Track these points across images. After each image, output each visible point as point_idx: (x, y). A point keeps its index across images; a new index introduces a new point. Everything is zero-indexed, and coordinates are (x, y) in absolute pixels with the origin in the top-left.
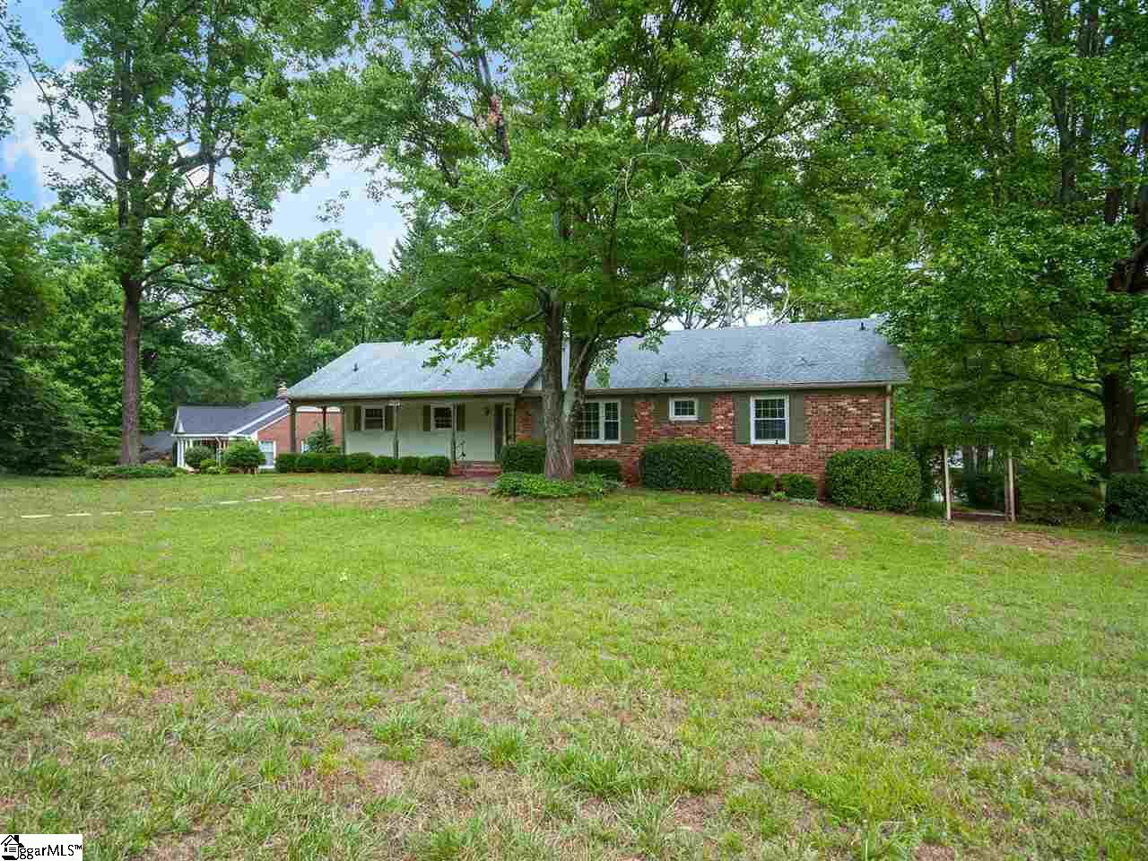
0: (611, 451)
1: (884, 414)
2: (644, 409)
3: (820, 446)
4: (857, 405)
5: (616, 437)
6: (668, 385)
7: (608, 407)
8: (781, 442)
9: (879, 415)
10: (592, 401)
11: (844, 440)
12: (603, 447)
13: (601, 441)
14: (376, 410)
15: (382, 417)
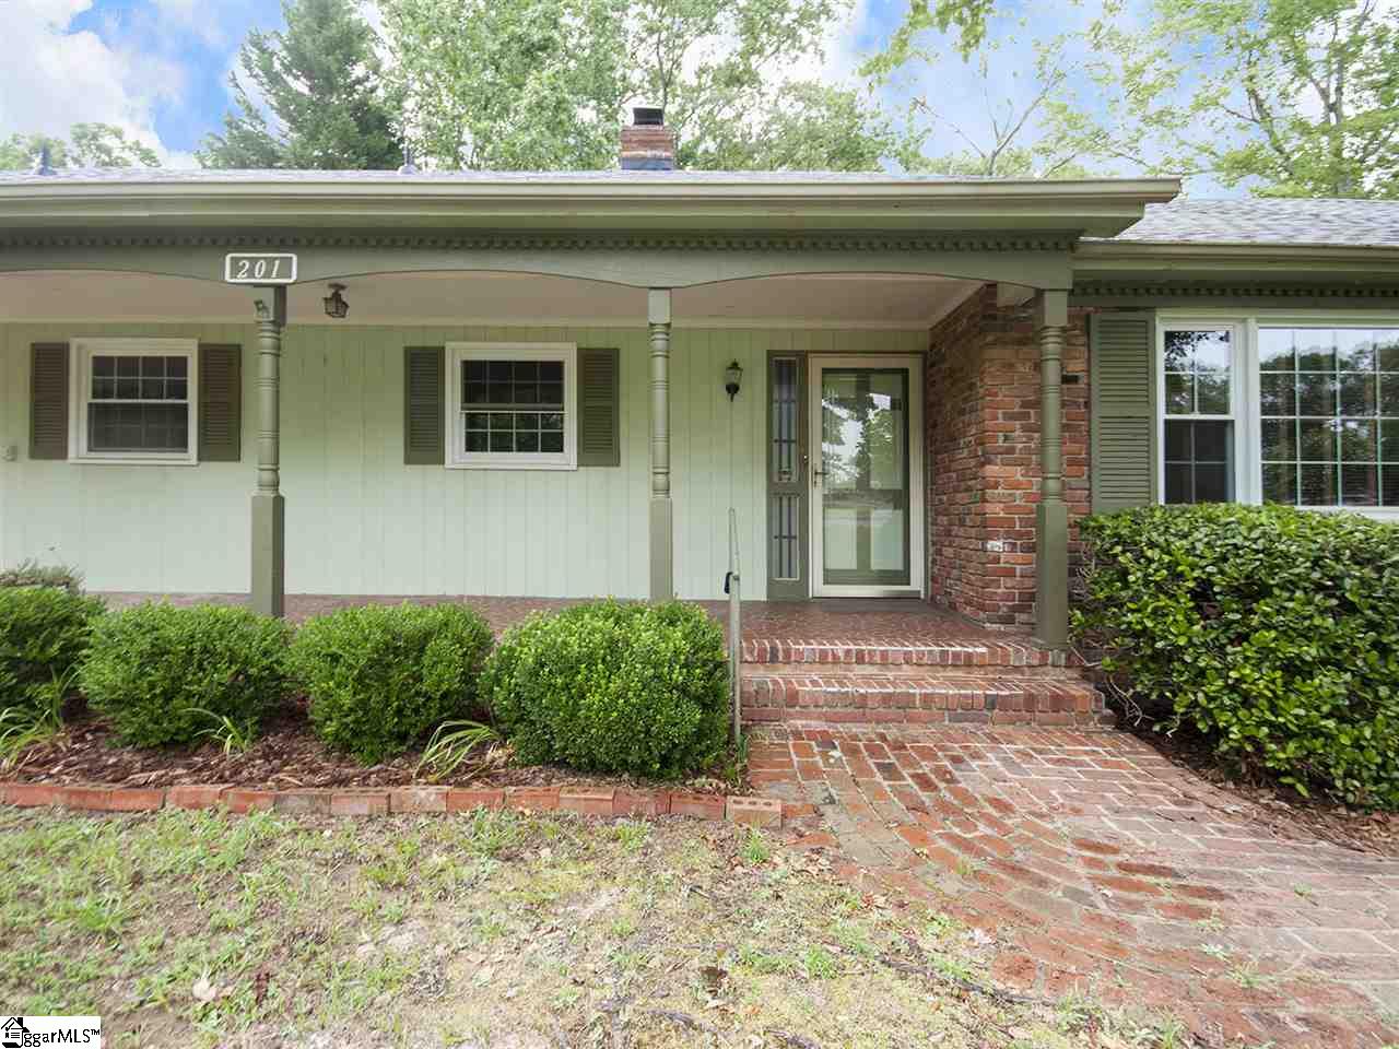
14: (153, 364)
15: (184, 396)
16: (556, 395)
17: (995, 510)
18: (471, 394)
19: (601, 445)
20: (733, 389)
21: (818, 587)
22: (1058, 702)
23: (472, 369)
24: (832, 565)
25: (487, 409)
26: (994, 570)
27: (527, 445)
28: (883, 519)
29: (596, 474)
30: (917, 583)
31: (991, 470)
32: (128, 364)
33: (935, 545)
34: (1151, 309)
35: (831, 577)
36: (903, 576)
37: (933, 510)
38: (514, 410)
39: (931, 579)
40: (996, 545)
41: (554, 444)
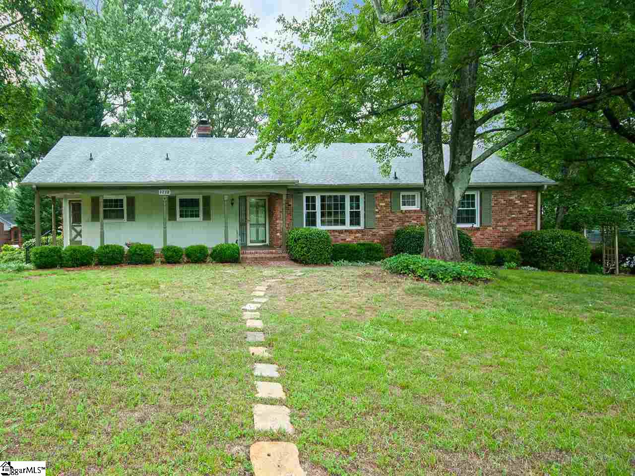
0: (357, 235)
1: (536, 205)
2: (382, 201)
3: (498, 228)
4: (521, 199)
5: (358, 224)
6: (397, 182)
7: (352, 198)
8: (475, 226)
9: (533, 206)
10: (339, 194)
11: (513, 224)
12: (350, 232)
13: (347, 226)
14: (116, 201)
15: (122, 207)
16: (198, 205)
17: (278, 228)
18: (181, 206)
19: (207, 216)
20: (232, 204)
21: (249, 244)
22: (284, 257)
23: (181, 201)
24: (252, 239)
25: (184, 209)
26: (278, 239)
27: (192, 216)
28: (261, 229)
29: (206, 223)
30: (267, 242)
31: (278, 221)
32: (111, 201)
33: (271, 233)
34: (302, 193)
35: (251, 242)
36: (264, 241)
37: (270, 227)
38: (190, 209)
39: (270, 241)
40: (278, 234)
41: (197, 216)
